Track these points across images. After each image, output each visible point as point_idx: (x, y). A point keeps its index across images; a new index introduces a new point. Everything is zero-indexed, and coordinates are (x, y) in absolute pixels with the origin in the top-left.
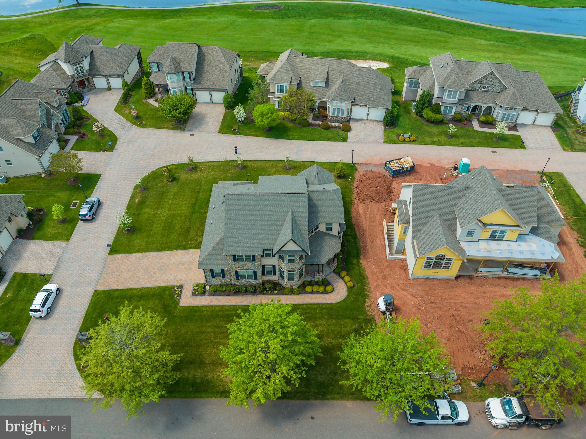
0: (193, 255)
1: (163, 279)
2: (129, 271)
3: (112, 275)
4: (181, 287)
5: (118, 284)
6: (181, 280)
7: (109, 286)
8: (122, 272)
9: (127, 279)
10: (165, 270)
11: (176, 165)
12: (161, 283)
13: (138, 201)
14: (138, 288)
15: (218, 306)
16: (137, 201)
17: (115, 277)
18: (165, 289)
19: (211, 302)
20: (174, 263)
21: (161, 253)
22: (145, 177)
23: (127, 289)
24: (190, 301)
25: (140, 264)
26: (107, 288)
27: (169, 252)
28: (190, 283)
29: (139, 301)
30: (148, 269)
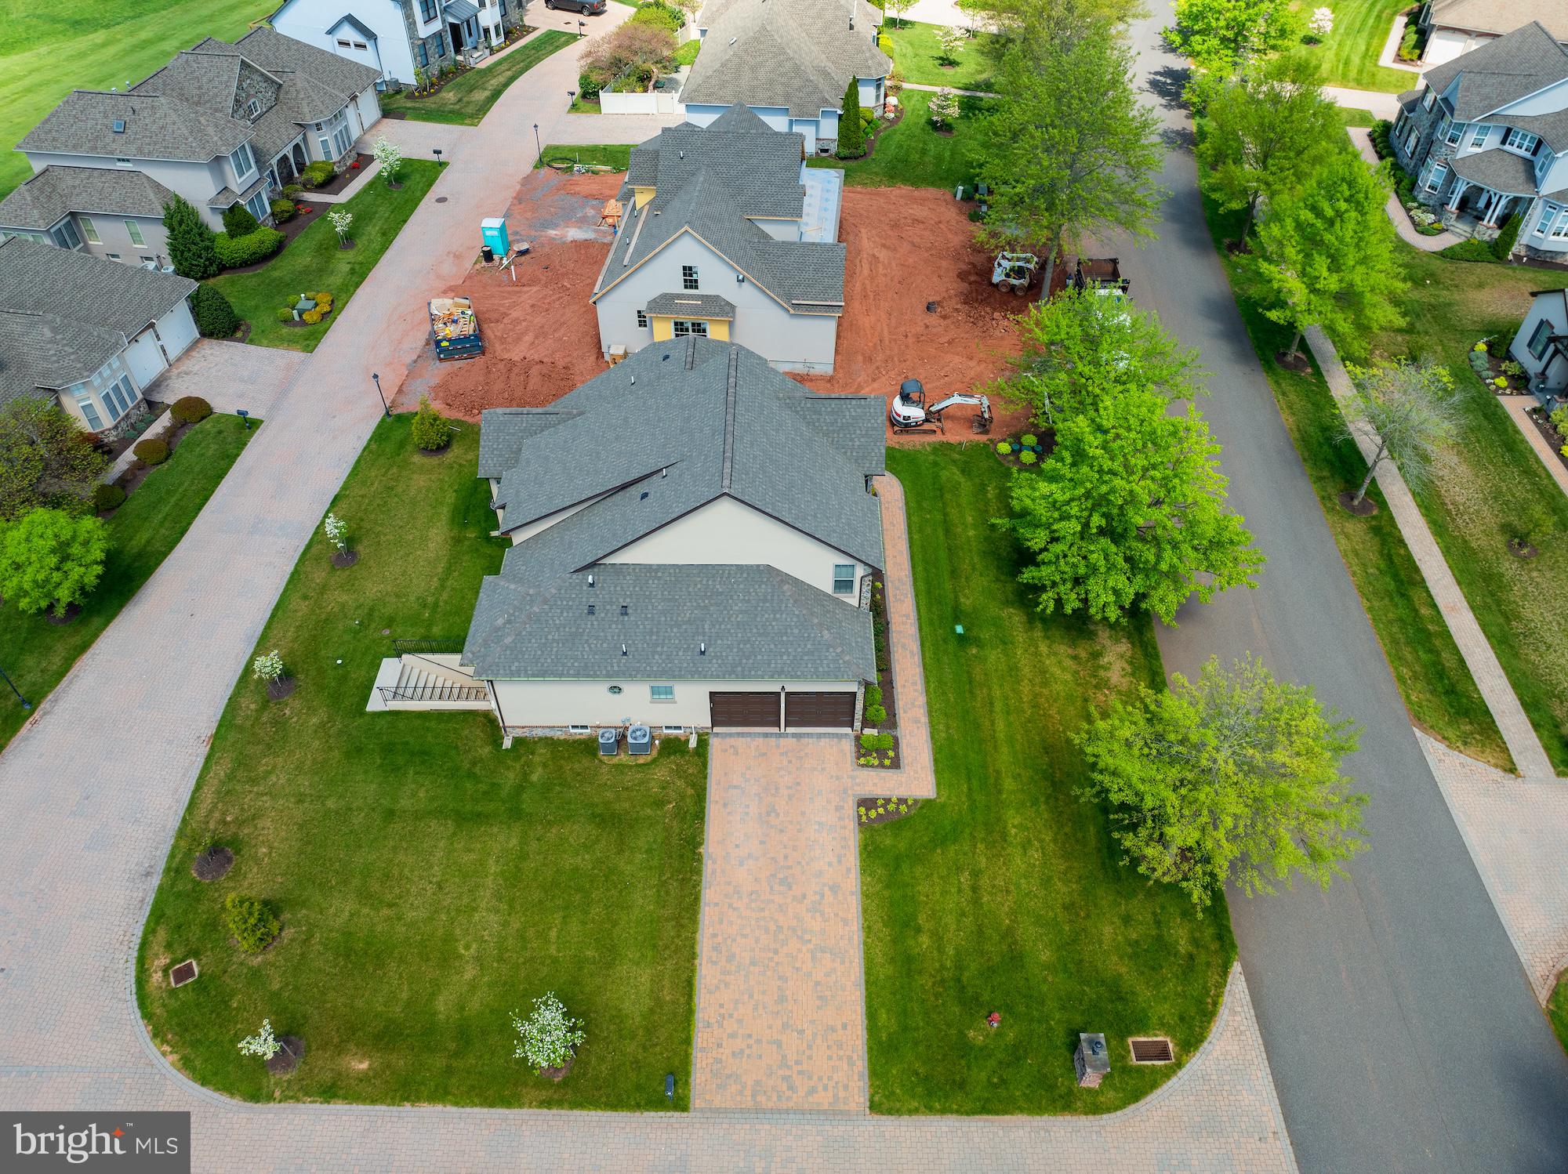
0: (735, 787)
1: (830, 864)
2: (782, 999)
3: (797, 1062)
4: (867, 803)
5: (844, 1026)
6: (838, 808)
7: (850, 1058)
8: (785, 1026)
9: (820, 998)
10: (789, 867)
11: (149, 932)
12: (849, 870)
13: (361, 1062)
14: (865, 943)
15: (928, 703)
16: (365, 1066)
17: (810, 1047)
18: (870, 852)
19: (917, 721)
20: (762, 842)
21: (710, 894)
22: (187, 1065)
23: (867, 982)
24: (916, 772)
25: (753, 963)
26: (861, 1064)
27: (708, 867)
28: (853, 778)
29: (919, 930)
30: (780, 928)
